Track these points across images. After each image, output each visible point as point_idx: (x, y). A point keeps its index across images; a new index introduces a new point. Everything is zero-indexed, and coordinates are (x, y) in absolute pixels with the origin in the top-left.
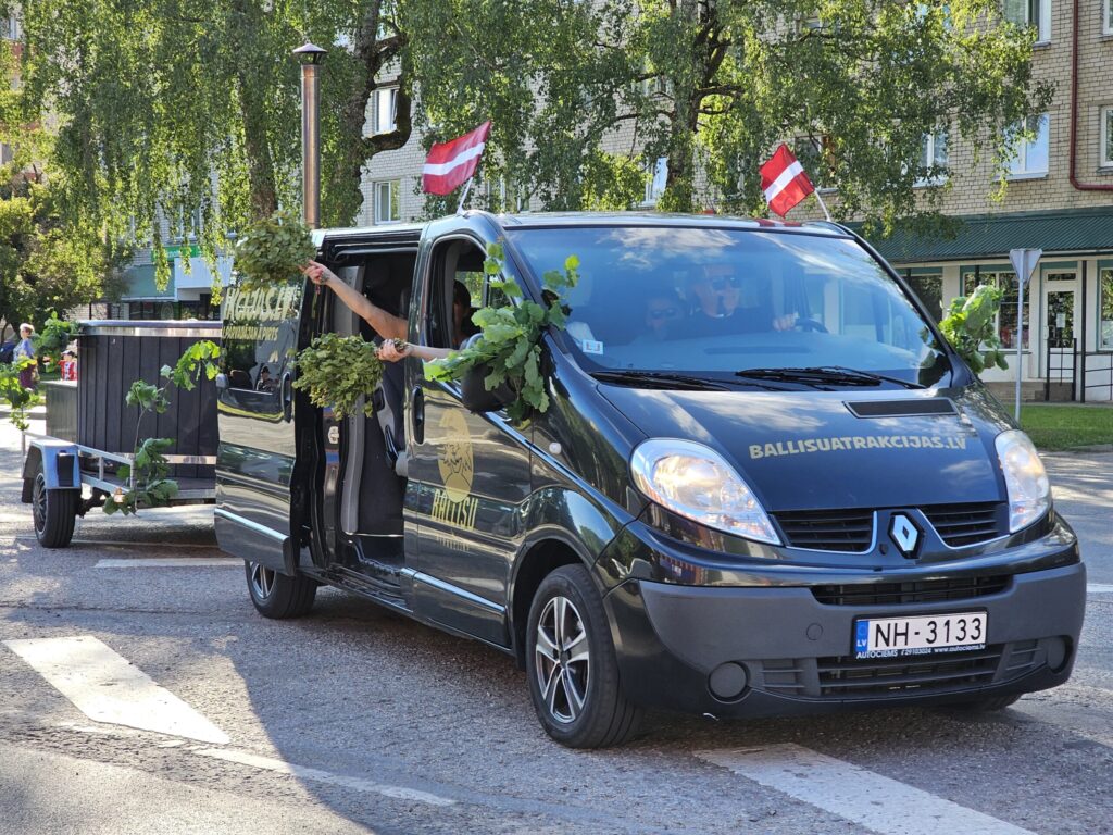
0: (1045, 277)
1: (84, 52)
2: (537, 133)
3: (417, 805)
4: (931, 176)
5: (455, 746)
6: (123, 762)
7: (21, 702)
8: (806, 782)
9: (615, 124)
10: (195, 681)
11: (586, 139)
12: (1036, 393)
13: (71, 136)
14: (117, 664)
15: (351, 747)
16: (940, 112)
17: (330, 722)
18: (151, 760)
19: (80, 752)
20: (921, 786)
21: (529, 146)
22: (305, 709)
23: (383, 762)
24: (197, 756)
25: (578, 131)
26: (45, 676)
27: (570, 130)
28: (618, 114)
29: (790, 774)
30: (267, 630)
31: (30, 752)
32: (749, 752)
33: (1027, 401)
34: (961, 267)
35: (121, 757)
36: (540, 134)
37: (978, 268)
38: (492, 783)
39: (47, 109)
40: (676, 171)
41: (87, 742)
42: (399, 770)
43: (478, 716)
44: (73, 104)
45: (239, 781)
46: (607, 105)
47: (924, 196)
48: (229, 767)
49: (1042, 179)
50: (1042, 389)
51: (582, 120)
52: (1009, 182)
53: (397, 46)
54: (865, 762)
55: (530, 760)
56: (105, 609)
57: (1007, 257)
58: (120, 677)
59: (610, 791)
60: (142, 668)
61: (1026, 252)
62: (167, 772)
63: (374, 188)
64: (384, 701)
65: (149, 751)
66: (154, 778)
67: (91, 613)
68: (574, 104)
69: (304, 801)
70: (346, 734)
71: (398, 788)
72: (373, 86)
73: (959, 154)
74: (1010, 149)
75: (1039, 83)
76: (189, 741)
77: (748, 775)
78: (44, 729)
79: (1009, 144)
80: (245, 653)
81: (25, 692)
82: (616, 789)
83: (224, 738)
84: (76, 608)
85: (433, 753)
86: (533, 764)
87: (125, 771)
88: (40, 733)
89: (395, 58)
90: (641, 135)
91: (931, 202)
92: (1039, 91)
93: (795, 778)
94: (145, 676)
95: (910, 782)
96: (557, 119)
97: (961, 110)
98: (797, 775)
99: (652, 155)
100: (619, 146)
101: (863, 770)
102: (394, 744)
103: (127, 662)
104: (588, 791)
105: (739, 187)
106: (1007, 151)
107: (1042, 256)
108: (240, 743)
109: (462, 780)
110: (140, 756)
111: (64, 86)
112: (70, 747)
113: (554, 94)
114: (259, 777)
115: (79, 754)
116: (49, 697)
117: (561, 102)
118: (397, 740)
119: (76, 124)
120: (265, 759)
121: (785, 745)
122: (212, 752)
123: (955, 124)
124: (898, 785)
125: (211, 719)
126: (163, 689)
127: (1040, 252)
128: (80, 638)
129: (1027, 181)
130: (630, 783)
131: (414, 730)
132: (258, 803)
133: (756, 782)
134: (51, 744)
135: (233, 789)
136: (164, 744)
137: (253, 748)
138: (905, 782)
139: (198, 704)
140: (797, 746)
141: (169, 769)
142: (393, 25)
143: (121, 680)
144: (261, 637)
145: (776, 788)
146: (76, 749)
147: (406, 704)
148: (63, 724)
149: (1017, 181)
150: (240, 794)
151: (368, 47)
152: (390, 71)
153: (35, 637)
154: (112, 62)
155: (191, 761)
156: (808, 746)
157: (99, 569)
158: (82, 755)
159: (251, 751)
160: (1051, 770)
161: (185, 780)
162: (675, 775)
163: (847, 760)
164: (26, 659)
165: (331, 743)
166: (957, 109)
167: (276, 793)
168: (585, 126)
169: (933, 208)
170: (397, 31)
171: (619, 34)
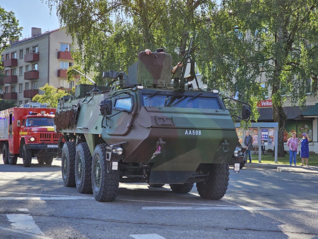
11: (251, 78)
21: (234, 80)
27: (246, 76)
36: (238, 77)
40: (275, 88)
56: (154, 224)
84: (145, 223)
157: (144, 210)
171: (259, 47)
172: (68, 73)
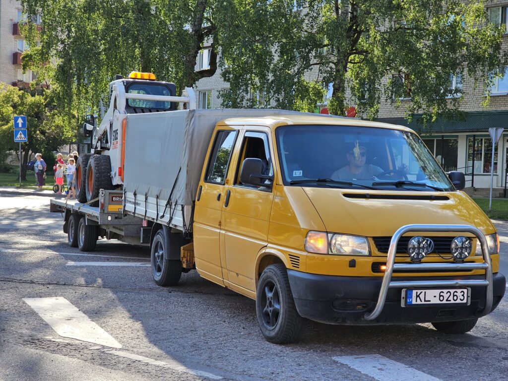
0: (506, 141)
1: (70, 31)
2: (274, 71)
3: (205, 379)
4: (454, 93)
5: (224, 352)
6: (73, 356)
7: (29, 327)
8: (383, 372)
9: (310, 67)
10: (108, 319)
11: (296, 74)
12: (500, 193)
13: (63, 69)
14: (73, 310)
15: (177, 351)
16: (459, 64)
17: (168, 339)
18: (86, 355)
19: (54, 351)
20: (435, 375)
21: (270, 77)
22: (157, 333)
23: (190, 358)
24: (107, 354)
25: (292, 70)
26: (40, 315)
27: (289, 70)
28: (311, 62)
29: (376, 369)
30: (142, 296)
31: (32, 350)
32: (358, 358)
33: (496, 197)
34: (467, 135)
35: (72, 353)
36: (275, 72)
37: (474, 136)
38: (240, 370)
39: (52, 56)
40: (337, 89)
41: (58, 346)
42: (198, 363)
43: (235, 338)
44: (64, 54)
45: (125, 365)
46: (306, 59)
47: (451, 103)
48: (121, 359)
49: (505, 96)
50: (502, 192)
51: (295, 65)
52: (491, 97)
53: (211, 30)
54: (411, 364)
55: (257, 359)
56: (69, 285)
57: (488, 131)
58: (74, 316)
59: (293, 374)
60: (84, 312)
61: (496, 129)
62: (93, 361)
63: (199, 94)
64: (193, 330)
65: (85, 351)
66: (87, 363)
67: (63, 287)
68: (291, 58)
69: (154, 376)
70: (175, 345)
71: (197, 371)
72: (200, 48)
73: (467, 83)
74: (491, 82)
75: (505, 52)
76: (104, 347)
77: (356, 369)
78: (38, 339)
79: (490, 79)
80: (131, 307)
81: (31, 322)
82: (296, 373)
83: (119, 346)
84: (56, 284)
85: (214, 355)
86: (259, 361)
87: (74, 360)
88: (36, 341)
89: (210, 36)
90: (321, 73)
91: (454, 105)
92: (505, 56)
93: (378, 371)
94: (86, 316)
95: (431, 373)
96: (283, 65)
97: (468, 64)
98: (379, 369)
99: (326, 81)
100: (311, 78)
101: (409, 367)
102: (196, 350)
103: (78, 310)
104: (283, 374)
105: (366, 97)
106: (490, 83)
107: (504, 131)
108: (126, 348)
109: (226, 368)
110: (81, 353)
111: (60, 47)
112: (50, 348)
113: (282, 53)
114: (134, 364)
115: (53, 351)
116: (42, 325)
117: (285, 57)
118: (197, 349)
119: (65, 63)
120: (137, 356)
121: (374, 355)
122: (114, 352)
123: (466, 69)
124: (425, 375)
125: (114, 337)
126: (94, 322)
127: (503, 129)
128: (57, 298)
129: (498, 96)
130: (303, 371)
131: (205, 344)
132: (133, 376)
133: (360, 372)
134: (41, 347)
135: (122, 369)
136: (92, 348)
137: (132, 351)
138: (429, 373)
139: (109, 330)
140: (380, 356)
141: (93, 359)
142: (209, 20)
143: (75, 318)
144: (138, 299)
145: (369, 375)
146: (52, 349)
147: (203, 332)
148: (47, 337)
149: (493, 96)
150: (125, 372)
151: (198, 30)
152: (208, 41)
153: (37, 297)
154: (82, 36)
155: (104, 356)
156: (385, 356)
157: (68, 266)
158: (55, 352)
159: (131, 352)
160: (496, 370)
161: (100, 365)
162: (323, 368)
163: (402, 363)
164: (32, 307)
165: (168, 349)
166: (467, 63)
167: (142, 371)
168: (296, 69)
169: (455, 108)
170: (211, 23)
171: (312, 26)
172: (23, 58)
